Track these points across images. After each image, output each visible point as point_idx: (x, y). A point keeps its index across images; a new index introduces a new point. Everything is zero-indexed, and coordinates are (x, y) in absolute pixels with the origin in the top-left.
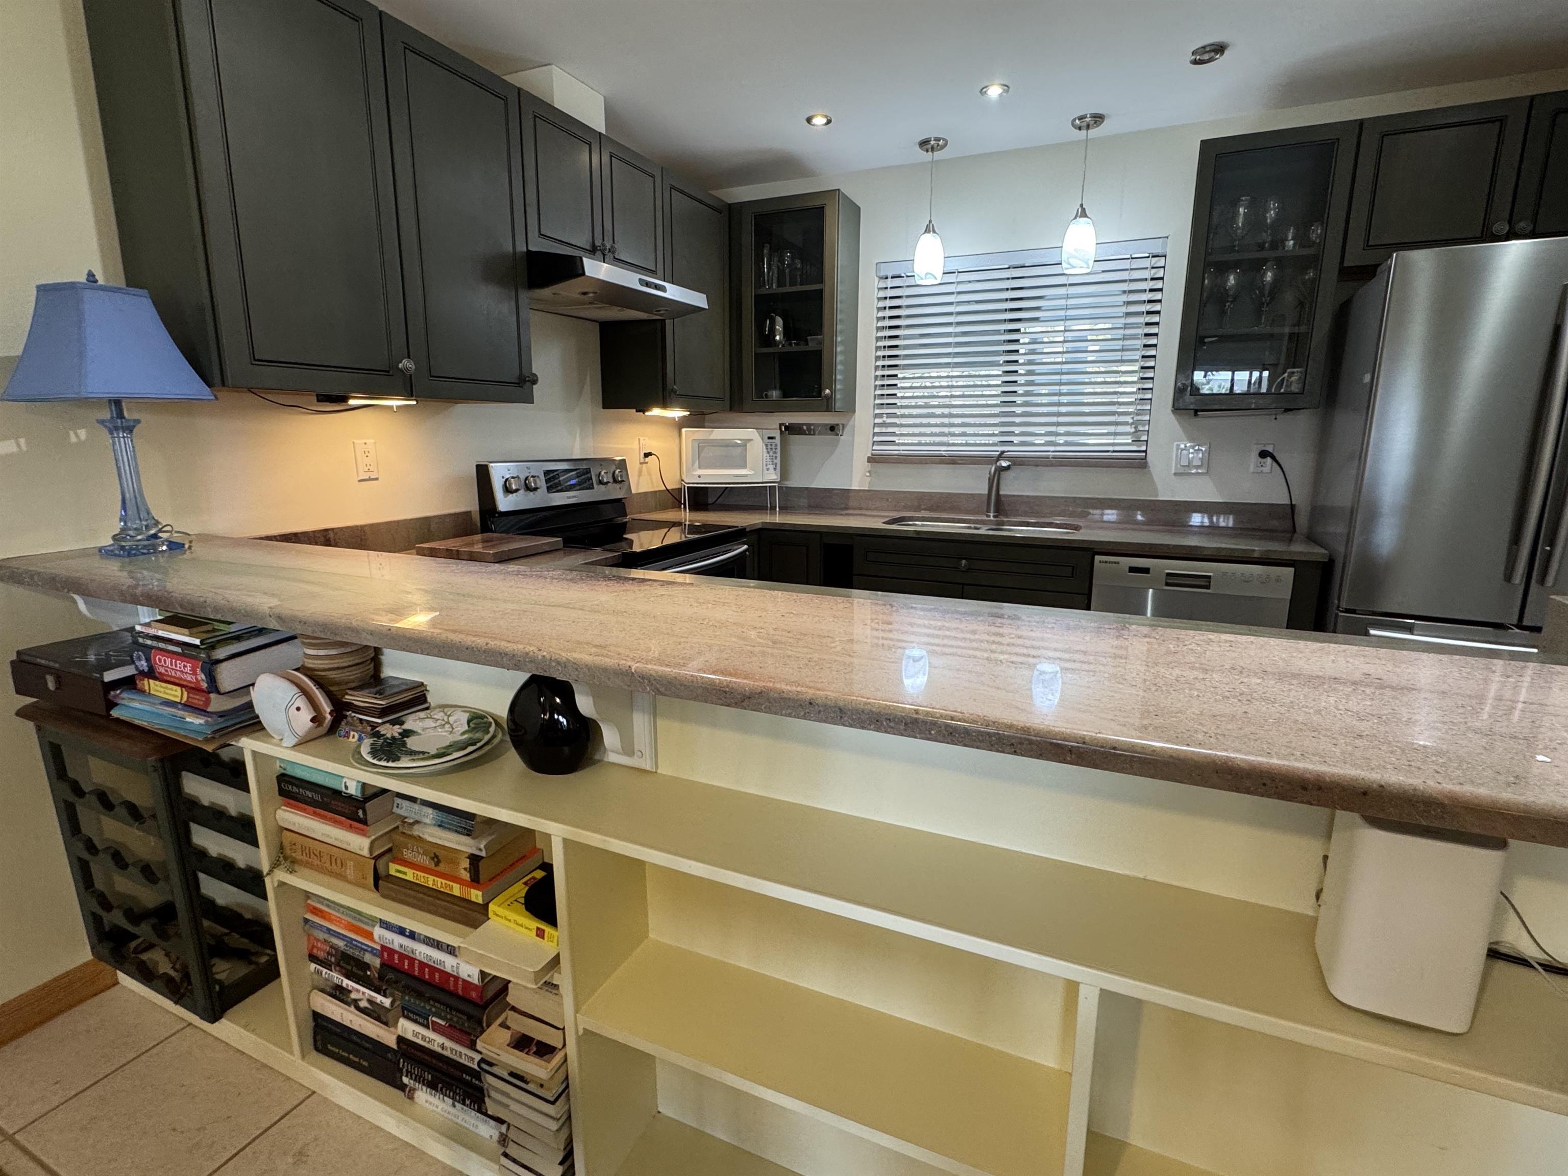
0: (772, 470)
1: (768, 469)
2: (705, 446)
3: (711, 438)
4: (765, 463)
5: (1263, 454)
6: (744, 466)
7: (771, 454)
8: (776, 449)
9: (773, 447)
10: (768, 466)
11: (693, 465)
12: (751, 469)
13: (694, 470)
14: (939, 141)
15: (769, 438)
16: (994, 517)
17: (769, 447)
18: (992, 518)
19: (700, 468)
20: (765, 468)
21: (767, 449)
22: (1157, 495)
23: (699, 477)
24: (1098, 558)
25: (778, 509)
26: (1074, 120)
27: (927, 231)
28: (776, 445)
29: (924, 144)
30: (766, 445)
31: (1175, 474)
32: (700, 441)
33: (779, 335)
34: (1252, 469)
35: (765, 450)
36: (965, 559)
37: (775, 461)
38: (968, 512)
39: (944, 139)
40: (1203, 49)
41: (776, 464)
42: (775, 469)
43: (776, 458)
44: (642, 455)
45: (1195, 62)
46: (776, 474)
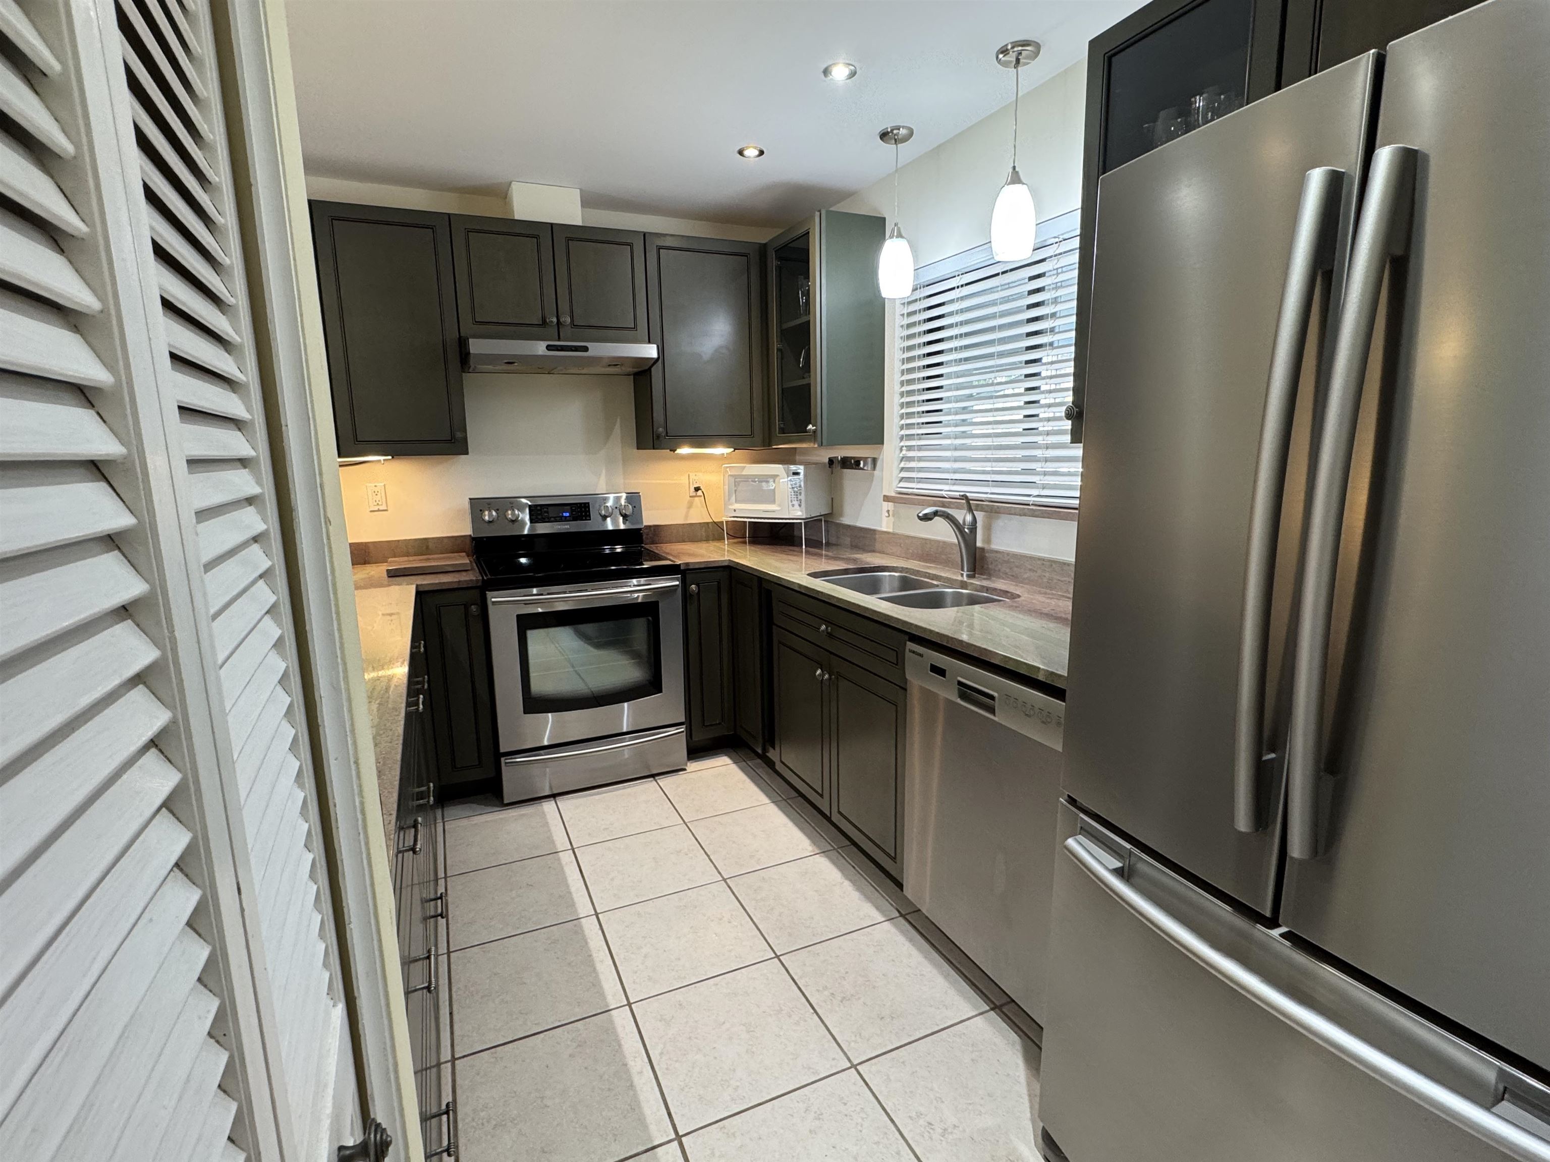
0: (797, 506)
1: (793, 505)
2: (740, 481)
3: (744, 473)
4: (790, 499)
6: (773, 502)
7: (796, 490)
8: (800, 485)
9: (798, 483)
10: (794, 503)
12: (779, 505)
13: (731, 504)
15: (794, 474)
16: (968, 576)
17: (795, 483)
18: (965, 578)
19: (736, 501)
20: (790, 504)
21: (792, 485)
23: (735, 511)
24: (908, 645)
28: (800, 481)
30: (791, 481)
32: (735, 477)
35: (790, 486)
37: (799, 497)
41: (801, 500)
42: (800, 506)
43: (800, 494)
44: (692, 489)
46: (801, 510)
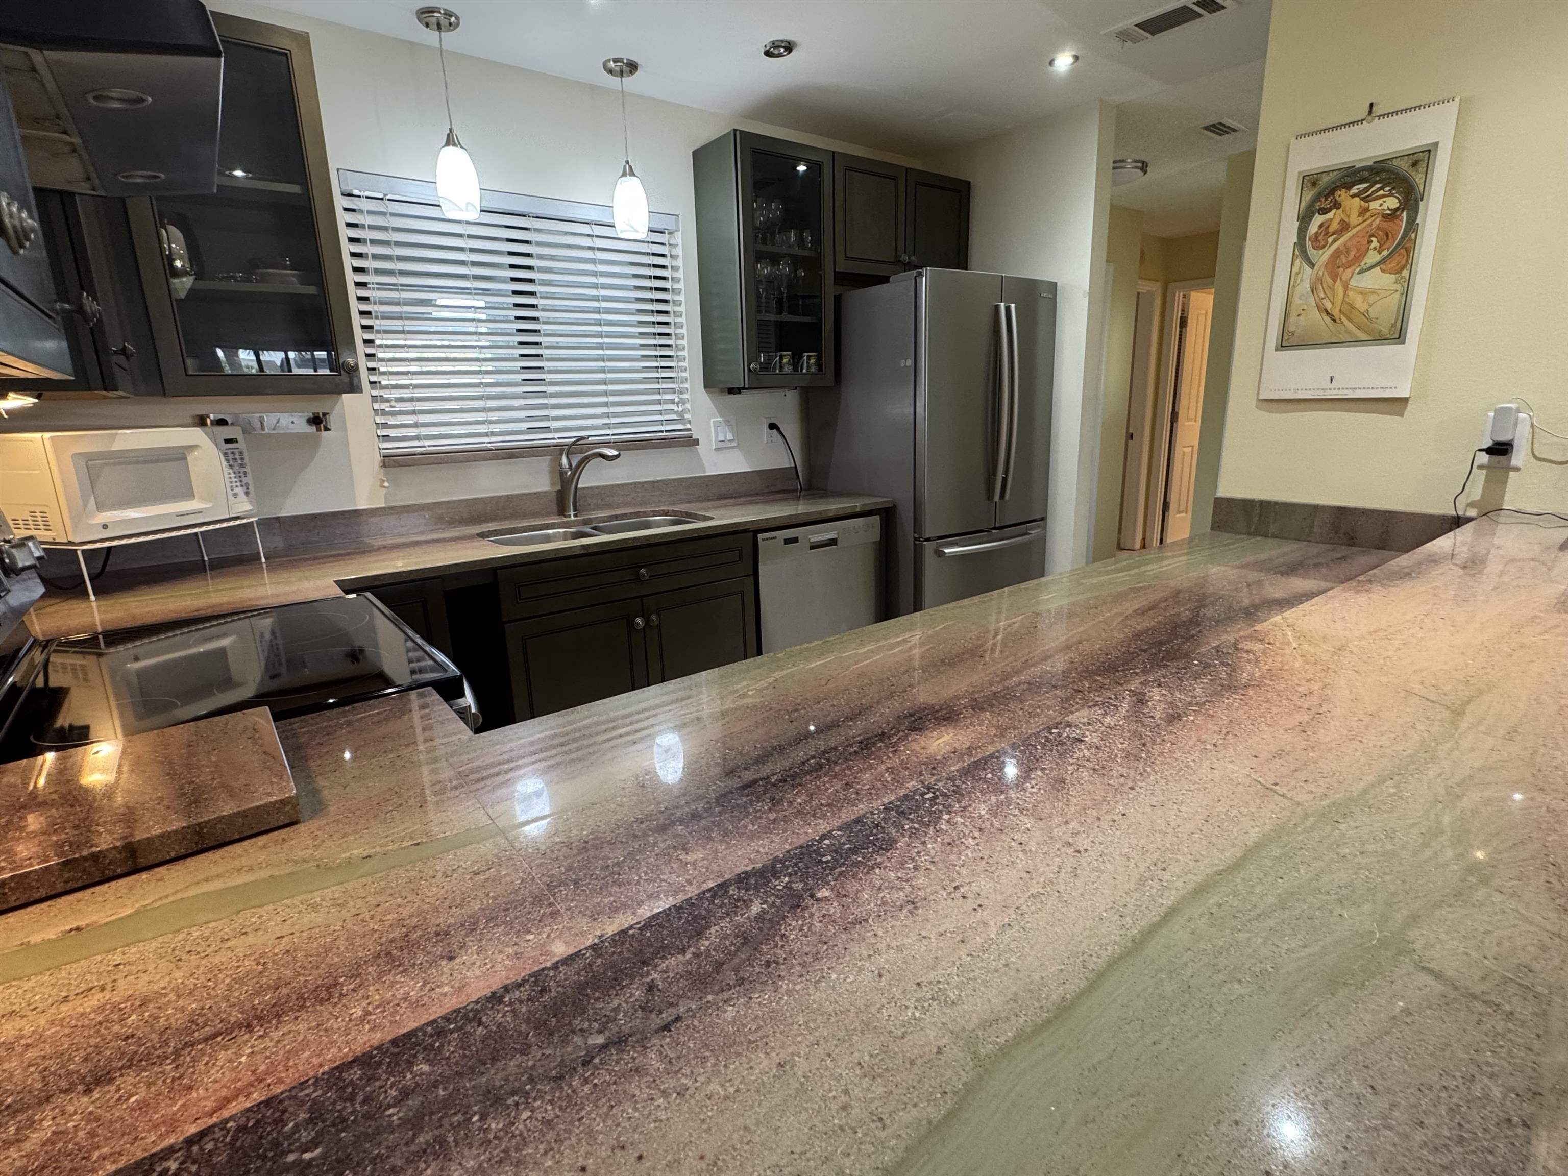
0: (242, 496)
1: (235, 495)
2: (102, 465)
3: (113, 448)
4: (228, 485)
5: (772, 426)
6: (189, 494)
7: (236, 468)
8: (242, 459)
9: (237, 456)
10: (236, 490)
11: (85, 505)
12: (203, 499)
13: (92, 515)
14: (451, 16)
15: (227, 441)
16: (575, 516)
17: (231, 457)
18: (573, 518)
19: (99, 509)
20: (230, 492)
21: (228, 461)
22: (705, 472)
23: (105, 526)
24: (760, 536)
25: (263, 560)
26: (609, 60)
27: (448, 144)
28: (241, 453)
29: (425, 15)
30: (225, 454)
31: (716, 449)
32: (89, 458)
33: (181, 258)
34: (765, 441)
35: (224, 463)
36: (643, 567)
37: (244, 480)
38: (535, 515)
39: (457, 18)
40: (775, 45)
41: (247, 485)
42: (247, 494)
43: (245, 475)
45: (768, 54)
46: (251, 502)
